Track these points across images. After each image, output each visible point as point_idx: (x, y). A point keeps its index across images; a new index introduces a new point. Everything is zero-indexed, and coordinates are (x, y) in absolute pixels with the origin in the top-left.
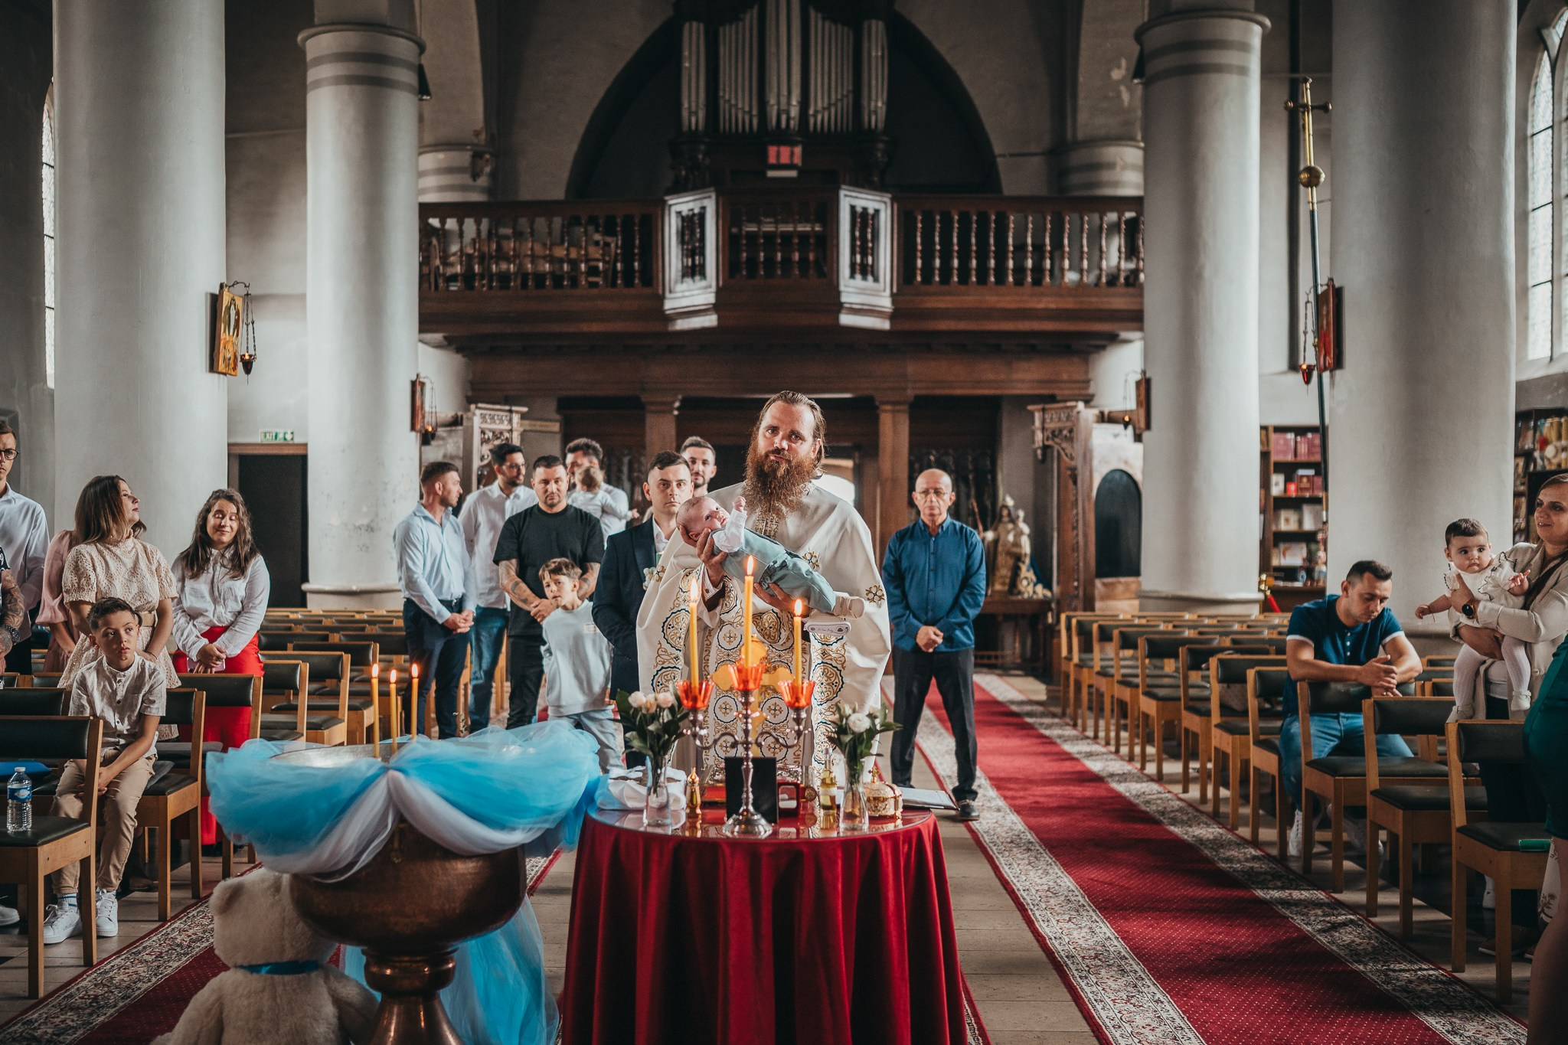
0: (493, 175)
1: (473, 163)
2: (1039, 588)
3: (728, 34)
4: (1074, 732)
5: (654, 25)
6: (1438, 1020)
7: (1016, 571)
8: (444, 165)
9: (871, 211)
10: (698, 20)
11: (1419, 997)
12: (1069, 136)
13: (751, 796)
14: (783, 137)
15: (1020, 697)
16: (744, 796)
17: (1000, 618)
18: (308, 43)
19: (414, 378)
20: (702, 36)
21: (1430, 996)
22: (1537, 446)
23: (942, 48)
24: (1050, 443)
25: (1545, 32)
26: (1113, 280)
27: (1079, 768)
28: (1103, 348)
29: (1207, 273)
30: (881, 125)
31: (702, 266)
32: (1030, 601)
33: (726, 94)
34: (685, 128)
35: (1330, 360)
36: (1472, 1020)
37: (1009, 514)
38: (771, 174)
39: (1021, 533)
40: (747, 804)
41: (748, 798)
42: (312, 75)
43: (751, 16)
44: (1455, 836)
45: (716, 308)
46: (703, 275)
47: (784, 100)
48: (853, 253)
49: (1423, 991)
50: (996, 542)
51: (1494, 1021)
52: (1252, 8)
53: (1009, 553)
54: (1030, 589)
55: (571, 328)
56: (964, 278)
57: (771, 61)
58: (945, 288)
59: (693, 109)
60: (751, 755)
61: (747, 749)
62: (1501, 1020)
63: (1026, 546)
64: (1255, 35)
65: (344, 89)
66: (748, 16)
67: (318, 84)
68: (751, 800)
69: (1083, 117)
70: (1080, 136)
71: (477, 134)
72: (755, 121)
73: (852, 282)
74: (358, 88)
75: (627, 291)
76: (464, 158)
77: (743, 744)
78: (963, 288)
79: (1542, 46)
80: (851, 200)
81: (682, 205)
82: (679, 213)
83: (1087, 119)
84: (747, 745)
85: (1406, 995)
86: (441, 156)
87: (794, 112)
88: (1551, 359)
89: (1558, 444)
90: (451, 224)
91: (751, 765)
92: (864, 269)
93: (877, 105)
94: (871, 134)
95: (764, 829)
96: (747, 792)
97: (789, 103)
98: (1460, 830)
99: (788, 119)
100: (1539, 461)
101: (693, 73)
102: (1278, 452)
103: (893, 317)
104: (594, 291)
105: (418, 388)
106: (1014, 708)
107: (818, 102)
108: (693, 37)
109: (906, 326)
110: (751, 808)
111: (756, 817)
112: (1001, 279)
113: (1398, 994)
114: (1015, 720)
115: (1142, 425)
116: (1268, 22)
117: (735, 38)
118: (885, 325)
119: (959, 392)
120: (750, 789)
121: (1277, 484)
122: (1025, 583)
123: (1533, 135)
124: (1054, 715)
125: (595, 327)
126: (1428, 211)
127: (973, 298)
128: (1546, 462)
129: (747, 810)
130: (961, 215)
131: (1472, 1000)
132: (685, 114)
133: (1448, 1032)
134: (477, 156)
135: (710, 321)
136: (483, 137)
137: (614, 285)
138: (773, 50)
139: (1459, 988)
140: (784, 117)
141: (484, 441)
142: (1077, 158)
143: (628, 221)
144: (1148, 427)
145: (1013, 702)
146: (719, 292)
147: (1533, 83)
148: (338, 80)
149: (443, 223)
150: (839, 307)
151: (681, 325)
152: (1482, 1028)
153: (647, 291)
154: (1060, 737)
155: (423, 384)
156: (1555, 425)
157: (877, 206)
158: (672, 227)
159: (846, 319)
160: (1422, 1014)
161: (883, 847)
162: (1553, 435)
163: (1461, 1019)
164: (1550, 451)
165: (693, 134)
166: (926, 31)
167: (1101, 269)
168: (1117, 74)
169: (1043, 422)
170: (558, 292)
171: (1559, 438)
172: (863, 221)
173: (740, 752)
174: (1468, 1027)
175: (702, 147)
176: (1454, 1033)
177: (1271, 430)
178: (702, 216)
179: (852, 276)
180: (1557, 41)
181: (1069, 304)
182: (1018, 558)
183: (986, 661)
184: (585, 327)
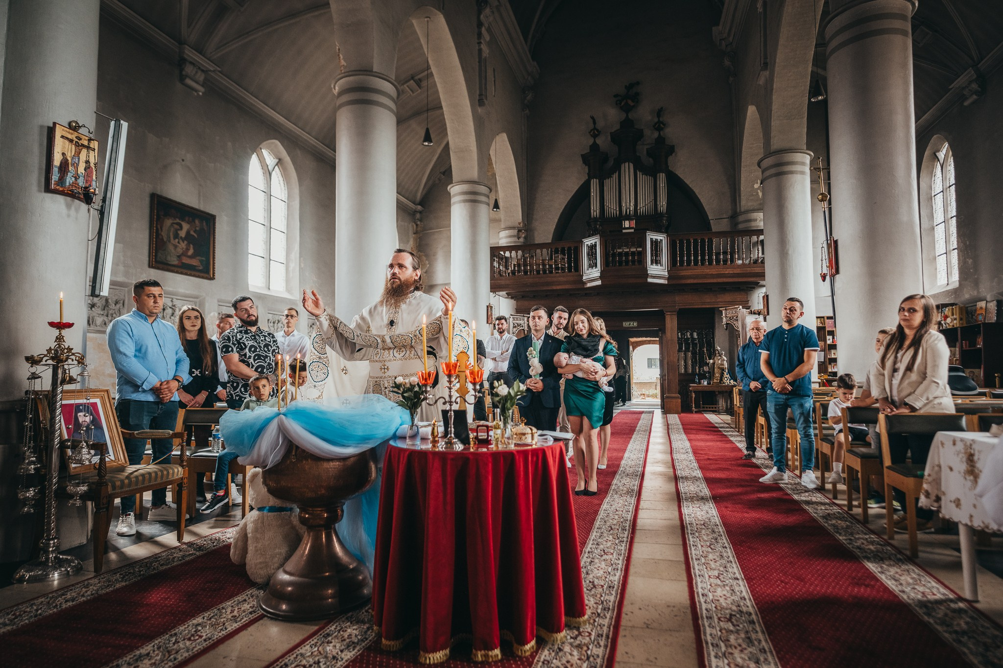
0: (525, 238)
1: (518, 234)
2: (732, 381)
3: (607, 182)
4: (737, 433)
5: (581, 183)
6: (874, 564)
7: (722, 375)
8: (508, 235)
9: (659, 240)
10: (596, 178)
11: (866, 552)
12: (738, 210)
13: (453, 430)
14: (628, 217)
15: (721, 421)
16: (449, 429)
17: (717, 393)
18: (451, 190)
19: (488, 304)
20: (598, 185)
21: (872, 551)
22: (943, 319)
23: (688, 181)
24: (729, 322)
25: (937, 154)
26: (756, 262)
27: (734, 446)
28: (754, 288)
29: (790, 252)
30: (665, 211)
31: (596, 263)
32: (728, 386)
33: (607, 203)
34: (592, 216)
35: (834, 271)
36: (894, 566)
37: (719, 353)
38: (624, 231)
39: (724, 360)
40: (451, 434)
41: (451, 431)
42: (453, 200)
43: (615, 176)
44: (885, 469)
45: (601, 277)
46: (596, 266)
47: (628, 204)
48: (652, 255)
49: (869, 549)
50: (714, 363)
51: (907, 567)
52: (805, 149)
53: (719, 368)
54: (728, 381)
55: (550, 288)
56: (696, 263)
57: (623, 191)
58: (689, 267)
59: (595, 210)
60: (453, 409)
61: (451, 405)
62: (911, 567)
63: (726, 365)
64: (807, 159)
65: (462, 204)
66: (614, 176)
67: (454, 203)
68: (453, 432)
69: (743, 203)
70: (743, 210)
71: (519, 223)
72: (618, 213)
73: (652, 266)
74: (467, 204)
75: (569, 274)
76: (515, 232)
77: (449, 402)
78: (695, 267)
79: (937, 160)
80: (651, 236)
81: (588, 241)
82: (587, 245)
83: (745, 203)
84: (451, 403)
85: (858, 550)
86: (507, 232)
87: (632, 208)
88: (948, 284)
89: (952, 317)
90: (507, 254)
91: (453, 414)
92: (656, 261)
93: (663, 204)
94: (661, 214)
95: (459, 447)
96: (451, 428)
97: (630, 205)
98: (888, 468)
99: (630, 211)
100: (944, 325)
101: (595, 199)
102: (829, 327)
103: (668, 279)
104: (558, 274)
105: (489, 308)
106: (716, 425)
107: (641, 205)
108: (594, 184)
109: (675, 282)
110: (453, 435)
111: (455, 440)
112: (710, 263)
113: (854, 550)
114: (716, 429)
115: (766, 314)
116: (812, 154)
117: (610, 184)
118: (666, 282)
119: (696, 307)
120: (452, 426)
121: (829, 340)
122: (726, 379)
123: (935, 196)
124: (732, 428)
125: (559, 287)
126: (876, 203)
127: (699, 270)
128: (947, 325)
129: (451, 437)
130: (694, 240)
131: (896, 555)
132: (592, 211)
133: (879, 572)
134: (519, 231)
135: (599, 283)
136: (522, 225)
137: (565, 272)
138: (624, 187)
139: (889, 548)
140: (628, 210)
141: (514, 327)
142: (741, 218)
143: (569, 249)
144: (768, 314)
145: (716, 423)
146: (601, 273)
147: (934, 175)
148: (460, 202)
149: (505, 253)
150: (647, 275)
151: (589, 285)
152: (898, 570)
153: (577, 273)
154: (730, 435)
155: (491, 307)
156: (950, 310)
157: (661, 238)
158: (585, 250)
159: (650, 280)
160: (865, 561)
161: (517, 457)
162: (950, 314)
163: (887, 565)
164: (949, 320)
165: (595, 219)
166: (681, 176)
167: (751, 258)
168: (756, 186)
169: (726, 314)
170: (545, 275)
171: (953, 315)
172: (656, 244)
173: (447, 407)
174: (891, 569)
175: (599, 223)
176: (882, 573)
177: (826, 318)
178: (595, 245)
179: (652, 263)
180: (943, 156)
181: (738, 271)
182: (723, 370)
183: (711, 409)
184: (554, 288)
